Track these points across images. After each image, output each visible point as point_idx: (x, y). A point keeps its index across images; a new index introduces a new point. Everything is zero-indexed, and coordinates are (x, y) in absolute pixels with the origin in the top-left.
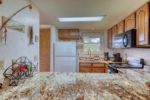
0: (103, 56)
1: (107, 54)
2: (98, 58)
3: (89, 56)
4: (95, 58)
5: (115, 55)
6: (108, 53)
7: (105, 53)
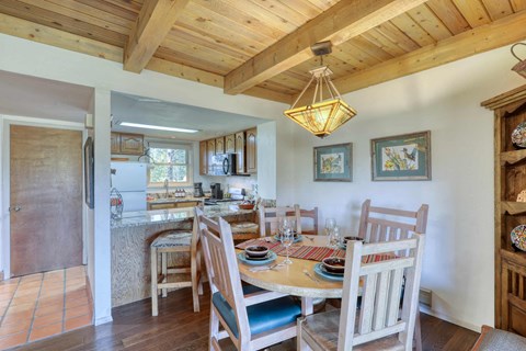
0: (192, 190)
1: (199, 186)
2: (183, 194)
3: (164, 191)
4: (177, 195)
5: (213, 187)
6: (200, 184)
7: (196, 185)
